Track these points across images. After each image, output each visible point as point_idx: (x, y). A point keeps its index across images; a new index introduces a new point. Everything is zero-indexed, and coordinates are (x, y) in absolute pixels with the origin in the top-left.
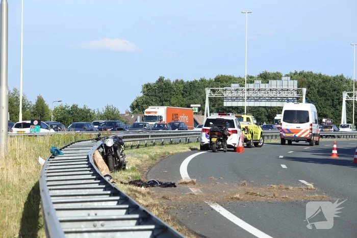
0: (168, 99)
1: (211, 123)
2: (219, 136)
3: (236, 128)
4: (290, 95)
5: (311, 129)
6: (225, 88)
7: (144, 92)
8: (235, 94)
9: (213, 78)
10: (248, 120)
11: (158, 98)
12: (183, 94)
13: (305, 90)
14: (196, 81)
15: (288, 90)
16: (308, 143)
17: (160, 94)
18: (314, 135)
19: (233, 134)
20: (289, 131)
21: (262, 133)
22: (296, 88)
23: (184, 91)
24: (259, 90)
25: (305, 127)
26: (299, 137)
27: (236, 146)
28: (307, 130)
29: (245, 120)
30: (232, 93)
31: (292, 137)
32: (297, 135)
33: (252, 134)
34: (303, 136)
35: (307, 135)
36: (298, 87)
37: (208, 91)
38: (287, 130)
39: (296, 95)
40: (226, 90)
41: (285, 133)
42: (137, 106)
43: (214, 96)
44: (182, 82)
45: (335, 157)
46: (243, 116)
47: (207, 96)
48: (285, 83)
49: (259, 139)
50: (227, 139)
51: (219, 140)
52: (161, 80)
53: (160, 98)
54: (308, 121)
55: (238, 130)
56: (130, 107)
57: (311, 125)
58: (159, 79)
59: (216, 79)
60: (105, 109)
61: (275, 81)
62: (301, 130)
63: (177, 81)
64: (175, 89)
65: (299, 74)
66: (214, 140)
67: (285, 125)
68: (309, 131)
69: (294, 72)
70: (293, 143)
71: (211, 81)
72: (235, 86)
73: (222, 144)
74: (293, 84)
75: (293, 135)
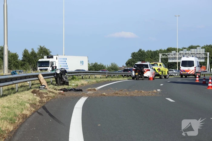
0: (143, 60)
1: (136, 66)
2: (139, 72)
3: (149, 68)
4: (201, 56)
5: (195, 70)
6: (169, 53)
7: (132, 57)
8: (174, 56)
9: (166, 49)
10: (160, 65)
11: (139, 59)
12: (151, 57)
13: (208, 53)
14: (157, 51)
15: (200, 54)
16: (194, 77)
17: (140, 58)
18: (197, 73)
19: (148, 71)
20: (184, 71)
21: (168, 72)
22: (204, 52)
23: (151, 56)
24: (186, 54)
25: (192, 69)
26: (189, 74)
27: (149, 77)
28: (193, 70)
29: (159, 65)
30: (172, 55)
31: (186, 74)
32: (188, 73)
33: (162, 72)
34: (191, 73)
35: (193, 72)
36: (205, 52)
37: (160, 55)
38: (183, 70)
39: (204, 56)
40: (169, 54)
41: (182, 72)
42: (129, 63)
43: (163, 57)
44: (151, 51)
45: (198, 81)
46: (158, 63)
47: (160, 57)
48: (198, 50)
49: (166, 74)
50: (144, 73)
51: (139, 74)
52: (140, 50)
53: (140, 59)
54: (194, 66)
55: (151, 69)
56: (126, 64)
57: (195, 68)
58: (139, 50)
59: (167, 49)
60: (110, 65)
61: (193, 49)
62: (190, 70)
63: (148, 51)
64: (147, 55)
65: (209, 46)
66: (137, 74)
67: (182, 68)
68: (194, 71)
69: (206, 45)
70: (188, 77)
71: (165, 50)
72: (173, 52)
73: (140, 76)
74: (203, 51)
75: (186, 73)
